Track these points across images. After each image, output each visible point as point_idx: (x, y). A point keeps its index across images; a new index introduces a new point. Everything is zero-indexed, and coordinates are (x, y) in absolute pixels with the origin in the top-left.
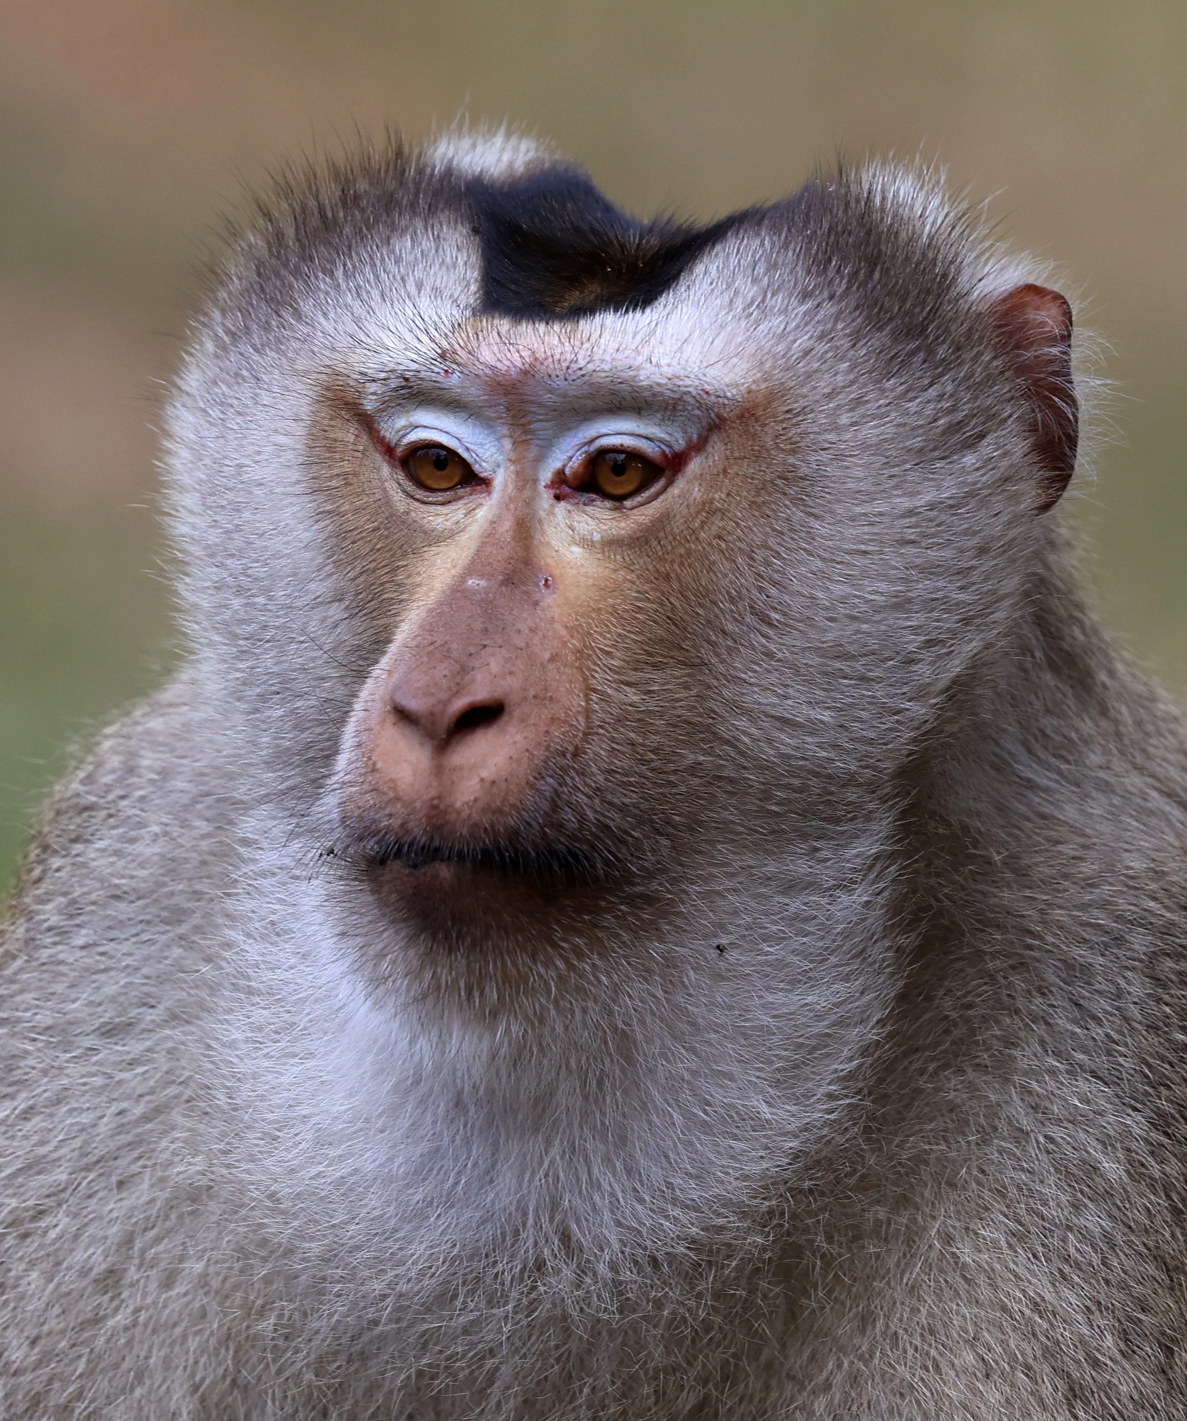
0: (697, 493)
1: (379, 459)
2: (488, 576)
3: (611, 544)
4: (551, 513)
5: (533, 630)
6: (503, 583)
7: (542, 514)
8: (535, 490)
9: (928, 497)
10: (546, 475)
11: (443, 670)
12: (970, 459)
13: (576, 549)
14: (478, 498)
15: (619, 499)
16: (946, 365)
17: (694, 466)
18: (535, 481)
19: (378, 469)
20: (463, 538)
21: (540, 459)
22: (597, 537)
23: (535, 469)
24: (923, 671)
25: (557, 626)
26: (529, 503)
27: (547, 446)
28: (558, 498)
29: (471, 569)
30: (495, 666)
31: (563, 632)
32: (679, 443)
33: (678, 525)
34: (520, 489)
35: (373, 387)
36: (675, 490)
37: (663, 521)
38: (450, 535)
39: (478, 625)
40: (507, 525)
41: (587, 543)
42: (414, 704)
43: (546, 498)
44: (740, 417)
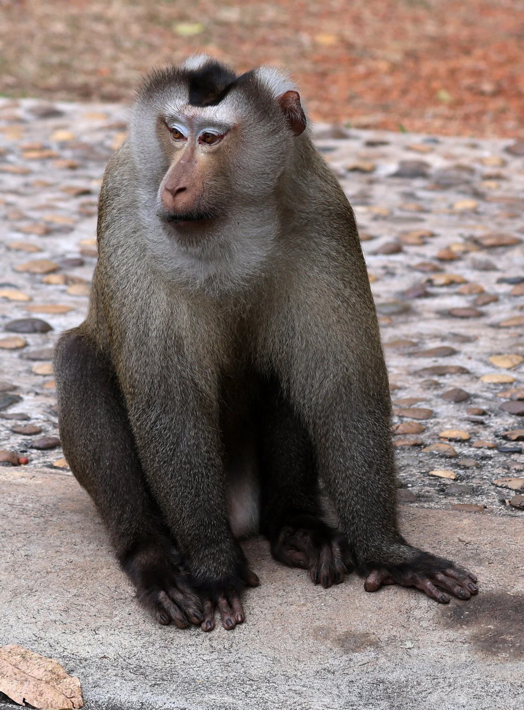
0: (225, 144)
1: (168, 131)
2: (185, 160)
3: (209, 153)
4: (198, 146)
5: (193, 172)
6: (187, 162)
7: (196, 146)
8: (195, 142)
9: (269, 144)
10: (197, 139)
11: (175, 180)
13: (202, 154)
14: (185, 142)
15: (209, 143)
16: (271, 119)
17: (225, 138)
18: (195, 140)
19: (168, 134)
20: (183, 150)
21: (196, 135)
22: (206, 152)
23: (195, 138)
24: (271, 176)
25: (197, 171)
26: (194, 144)
27: (198, 132)
28: (200, 143)
29: (182, 159)
30: (184, 180)
31: (198, 172)
32: (222, 134)
33: (222, 150)
34: (192, 142)
35: (167, 118)
36: (221, 143)
37: (219, 149)
38: (180, 149)
39: (182, 171)
40: (189, 149)
41: (204, 152)
42: (169, 188)
43: (197, 143)
44: (233, 129)
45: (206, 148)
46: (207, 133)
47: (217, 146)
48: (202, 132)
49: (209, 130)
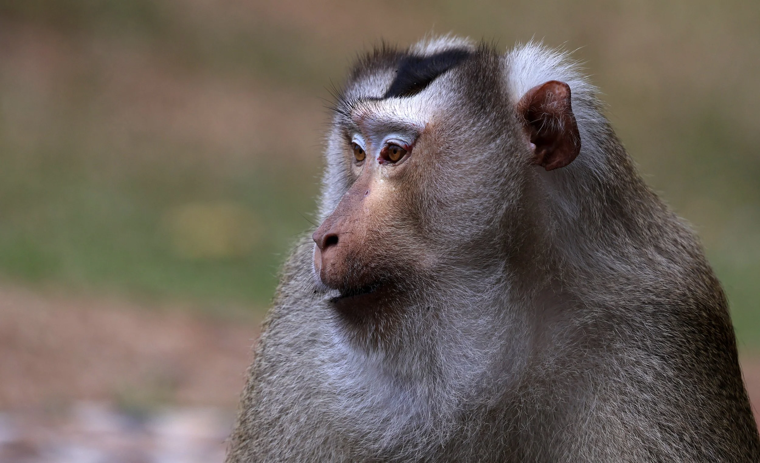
3: (391, 178)
4: (378, 168)
5: (356, 210)
7: (376, 169)
8: (374, 160)
10: (378, 155)
11: (328, 224)
12: (492, 145)
13: (382, 181)
15: (394, 162)
17: (414, 150)
18: (374, 157)
21: (376, 149)
22: (387, 176)
23: (375, 153)
25: (364, 208)
26: (371, 165)
27: (378, 144)
28: (381, 163)
31: (365, 210)
32: (410, 143)
33: (408, 172)
34: (369, 160)
36: (408, 159)
37: (405, 169)
39: (342, 208)
40: (363, 174)
41: (384, 178)
43: (377, 162)
44: (424, 133)
45: (389, 170)
46: (391, 144)
47: (401, 166)
48: (383, 142)
49: (393, 138)
